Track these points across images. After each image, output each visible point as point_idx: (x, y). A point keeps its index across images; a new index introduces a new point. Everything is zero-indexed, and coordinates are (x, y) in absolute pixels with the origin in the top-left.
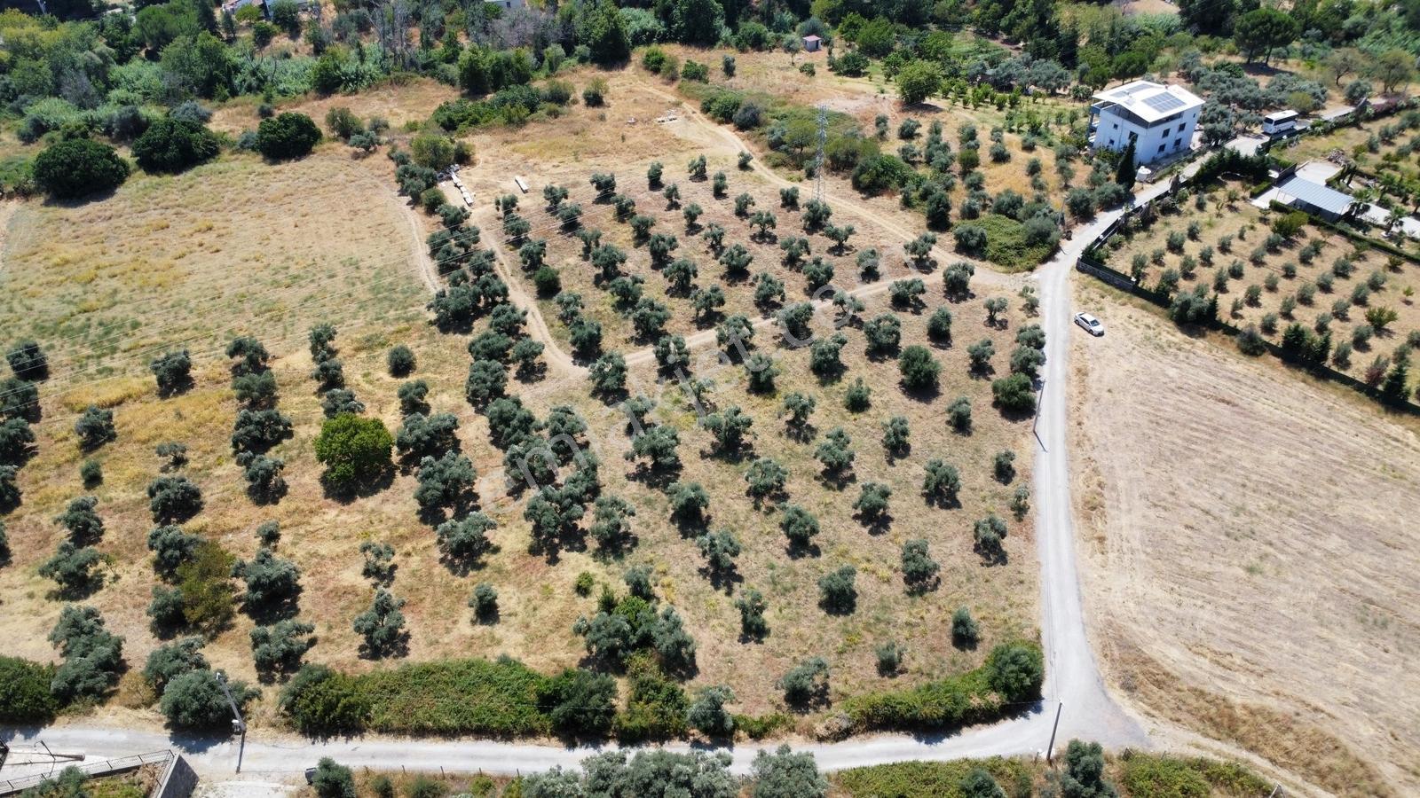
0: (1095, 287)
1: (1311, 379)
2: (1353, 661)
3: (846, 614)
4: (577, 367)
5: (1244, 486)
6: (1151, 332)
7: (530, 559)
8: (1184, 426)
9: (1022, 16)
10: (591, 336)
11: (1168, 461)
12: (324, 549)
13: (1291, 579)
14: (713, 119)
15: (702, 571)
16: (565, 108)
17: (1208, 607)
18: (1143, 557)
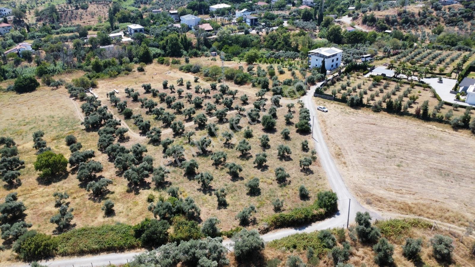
0: (321, 100)
1: (398, 116)
2: (443, 186)
3: (258, 195)
4: (142, 137)
5: (387, 144)
6: (343, 110)
7: (127, 194)
8: (362, 132)
9: (280, 43)
10: (146, 124)
11: (360, 141)
12: (37, 201)
13: (413, 167)
14: (184, 72)
15: (199, 190)
16: (131, 73)
17: (388, 177)
18: (361, 166)
